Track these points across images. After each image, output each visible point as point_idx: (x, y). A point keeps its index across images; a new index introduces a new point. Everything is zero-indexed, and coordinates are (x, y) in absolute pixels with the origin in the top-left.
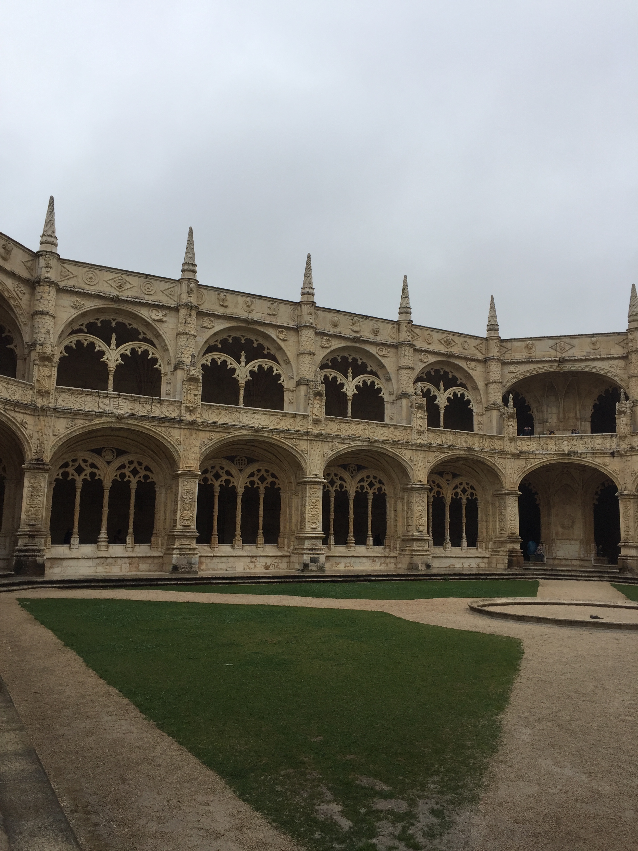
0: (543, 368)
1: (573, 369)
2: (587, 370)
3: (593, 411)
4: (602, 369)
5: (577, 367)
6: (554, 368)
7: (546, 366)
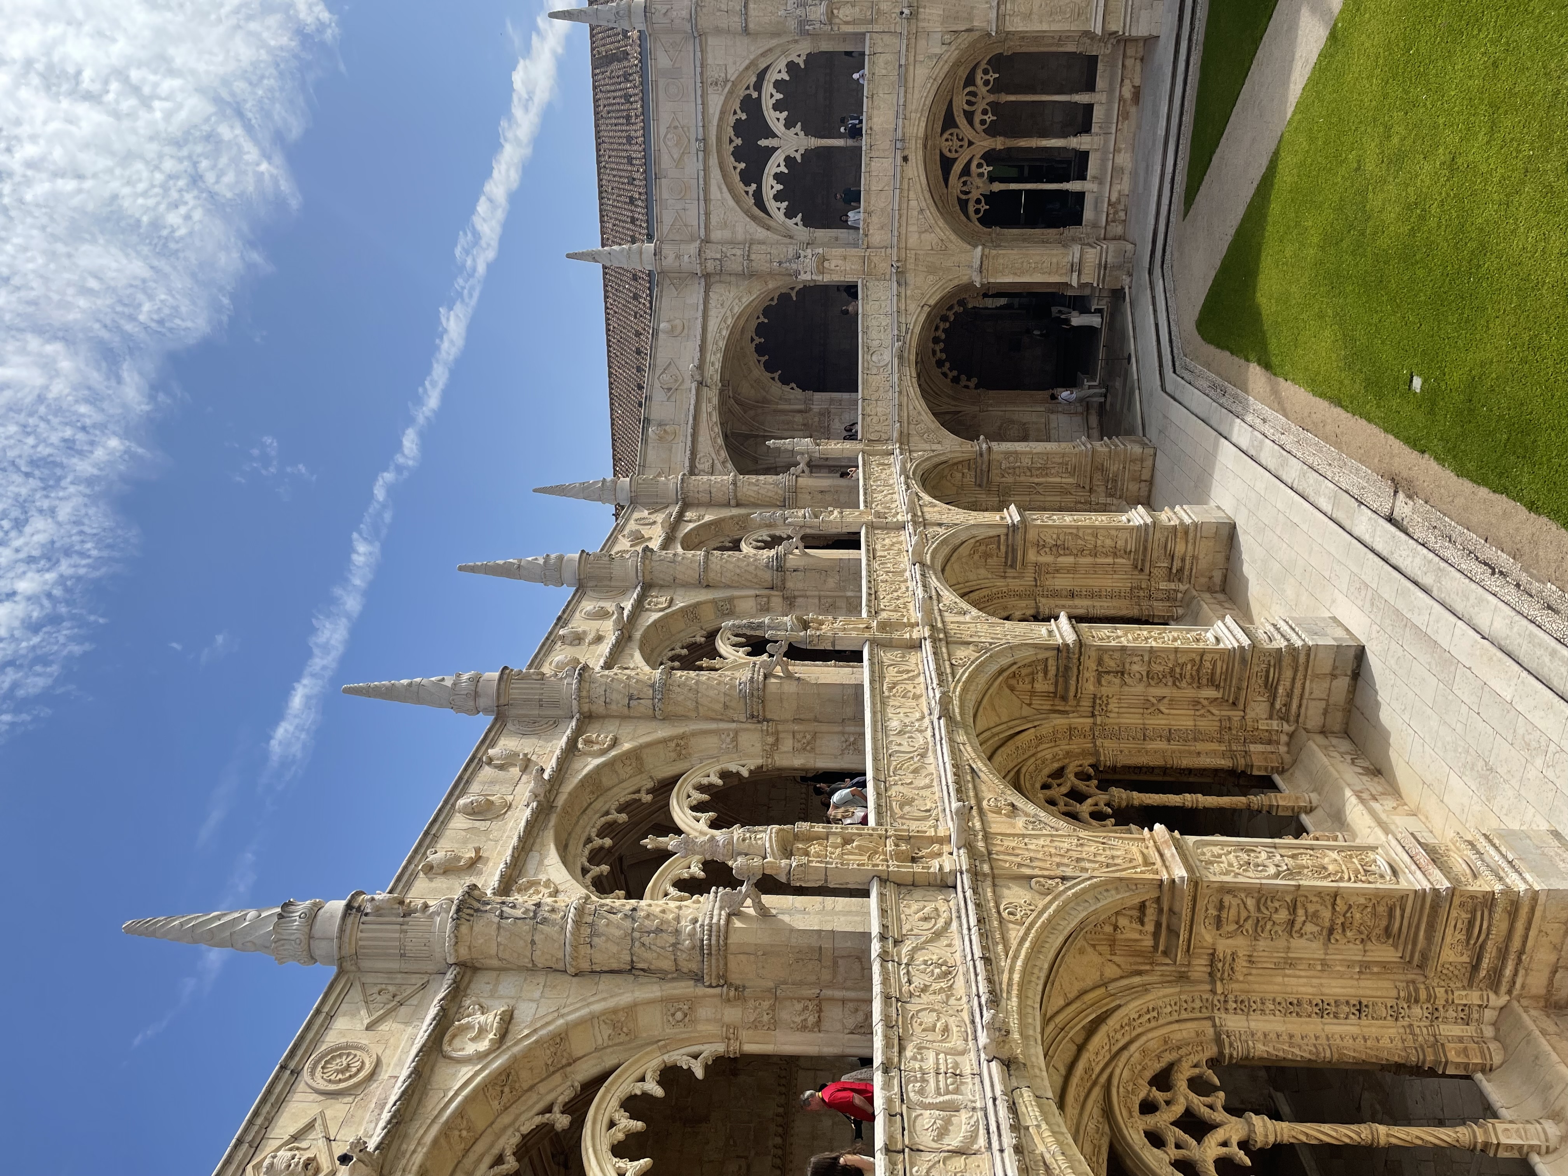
0: (710, 414)
1: (718, 365)
2: (722, 344)
3: (793, 385)
4: (724, 319)
5: (715, 360)
6: (712, 396)
7: (705, 408)
